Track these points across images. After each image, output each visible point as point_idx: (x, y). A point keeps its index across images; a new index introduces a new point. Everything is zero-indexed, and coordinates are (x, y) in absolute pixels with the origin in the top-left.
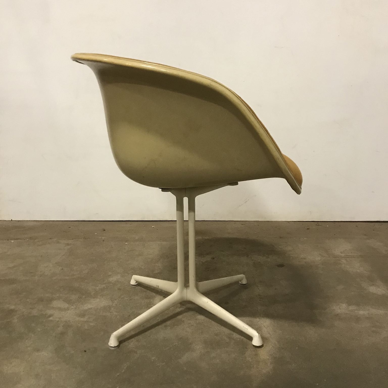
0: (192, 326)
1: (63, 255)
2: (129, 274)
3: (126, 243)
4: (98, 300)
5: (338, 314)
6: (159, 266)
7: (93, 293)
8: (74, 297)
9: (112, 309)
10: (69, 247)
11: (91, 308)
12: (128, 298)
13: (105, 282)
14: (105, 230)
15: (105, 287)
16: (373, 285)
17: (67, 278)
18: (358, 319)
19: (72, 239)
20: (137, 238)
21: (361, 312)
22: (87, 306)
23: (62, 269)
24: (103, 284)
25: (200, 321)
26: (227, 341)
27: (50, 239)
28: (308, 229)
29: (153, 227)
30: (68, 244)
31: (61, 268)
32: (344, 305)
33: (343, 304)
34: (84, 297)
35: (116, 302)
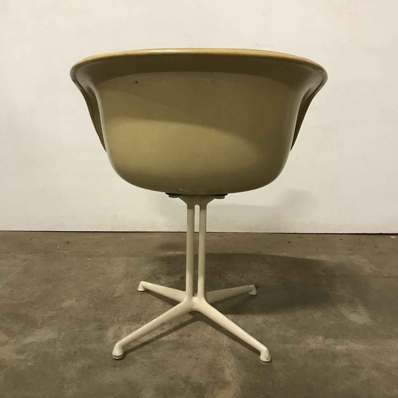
0: (145, 366)
1: (17, 273)
2: (86, 298)
3: (90, 259)
4: (44, 331)
5: (312, 350)
6: (121, 288)
7: (41, 321)
8: (16, 327)
9: (58, 343)
10: (25, 263)
11: (34, 342)
12: (79, 329)
13: (56, 308)
14: (69, 243)
15: (55, 315)
16: (354, 312)
17: (15, 302)
18: (335, 356)
19: (31, 254)
20: (102, 253)
21: (339, 348)
22: (30, 339)
23: (12, 291)
24: (53, 311)
25: (156, 359)
26: (182, 387)
27: (8, 253)
28: (289, 242)
29: (122, 239)
30: (25, 260)
31: (11, 289)
32: (320, 338)
33: (319, 336)
34: (28, 327)
35: (63, 333)
